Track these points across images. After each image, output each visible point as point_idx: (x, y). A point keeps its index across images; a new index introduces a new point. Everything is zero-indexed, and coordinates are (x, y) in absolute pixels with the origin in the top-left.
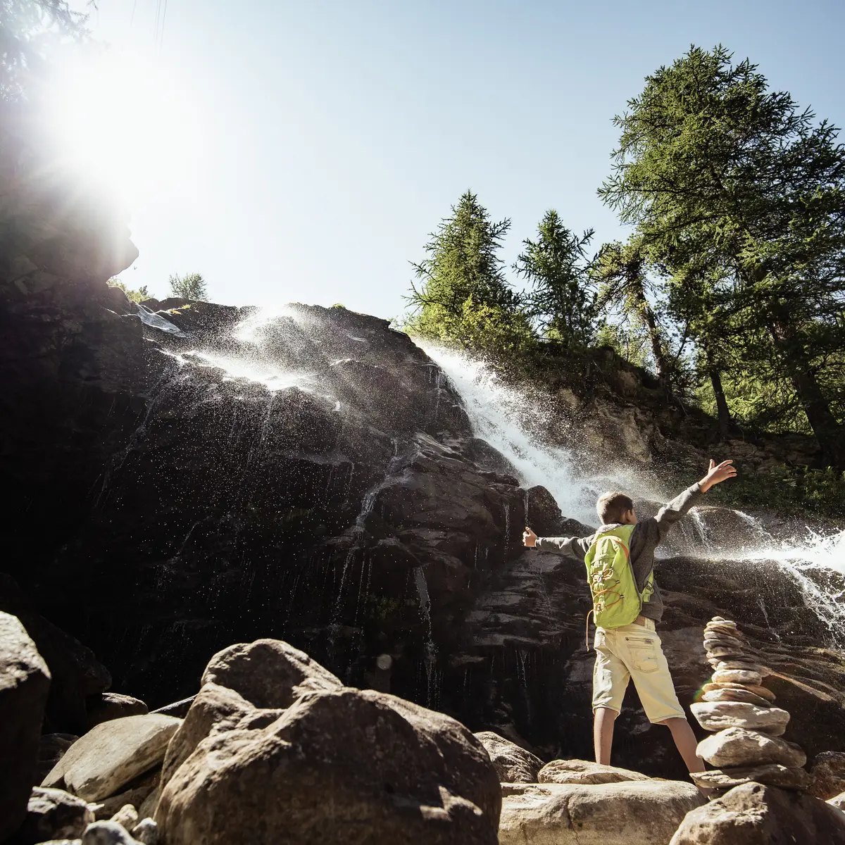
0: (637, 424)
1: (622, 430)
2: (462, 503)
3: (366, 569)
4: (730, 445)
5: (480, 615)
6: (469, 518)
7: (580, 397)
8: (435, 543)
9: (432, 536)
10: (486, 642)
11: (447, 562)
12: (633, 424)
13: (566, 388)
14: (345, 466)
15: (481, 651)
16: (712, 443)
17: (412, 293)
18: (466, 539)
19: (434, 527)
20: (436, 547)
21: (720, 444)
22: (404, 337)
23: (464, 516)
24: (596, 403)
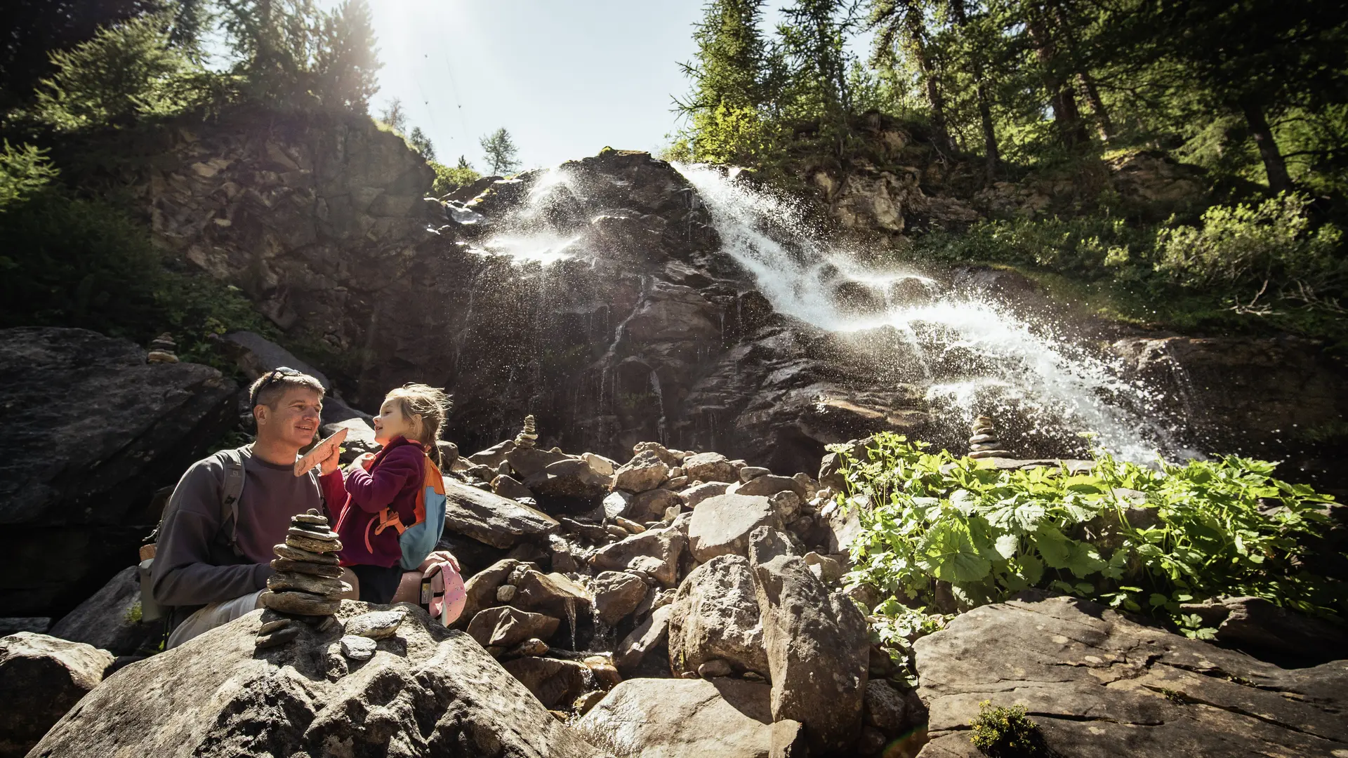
0: (889, 193)
1: (873, 204)
2: (685, 319)
3: (616, 381)
4: (995, 188)
5: (694, 395)
6: (691, 329)
7: (835, 178)
8: (666, 352)
9: (665, 348)
10: (693, 412)
11: (672, 364)
12: (885, 195)
13: (821, 172)
14: (602, 309)
15: (690, 417)
16: (977, 190)
17: (676, 106)
18: (690, 344)
19: (666, 340)
20: (668, 354)
21: (985, 190)
22: (664, 165)
23: (686, 328)
24: (850, 181)
